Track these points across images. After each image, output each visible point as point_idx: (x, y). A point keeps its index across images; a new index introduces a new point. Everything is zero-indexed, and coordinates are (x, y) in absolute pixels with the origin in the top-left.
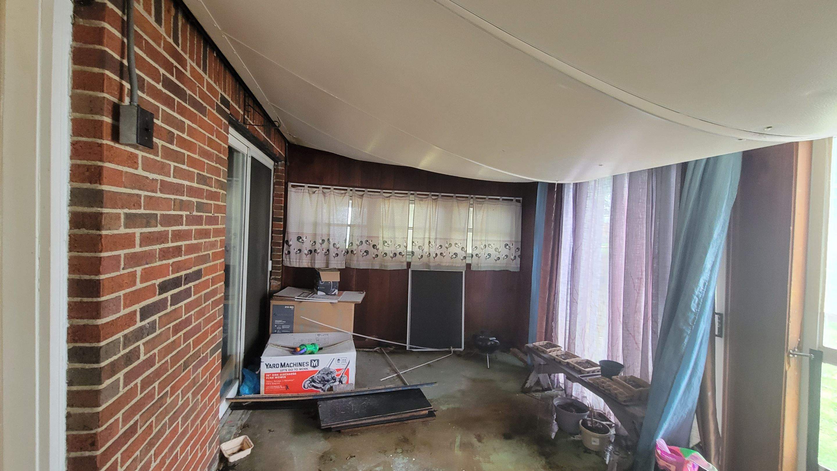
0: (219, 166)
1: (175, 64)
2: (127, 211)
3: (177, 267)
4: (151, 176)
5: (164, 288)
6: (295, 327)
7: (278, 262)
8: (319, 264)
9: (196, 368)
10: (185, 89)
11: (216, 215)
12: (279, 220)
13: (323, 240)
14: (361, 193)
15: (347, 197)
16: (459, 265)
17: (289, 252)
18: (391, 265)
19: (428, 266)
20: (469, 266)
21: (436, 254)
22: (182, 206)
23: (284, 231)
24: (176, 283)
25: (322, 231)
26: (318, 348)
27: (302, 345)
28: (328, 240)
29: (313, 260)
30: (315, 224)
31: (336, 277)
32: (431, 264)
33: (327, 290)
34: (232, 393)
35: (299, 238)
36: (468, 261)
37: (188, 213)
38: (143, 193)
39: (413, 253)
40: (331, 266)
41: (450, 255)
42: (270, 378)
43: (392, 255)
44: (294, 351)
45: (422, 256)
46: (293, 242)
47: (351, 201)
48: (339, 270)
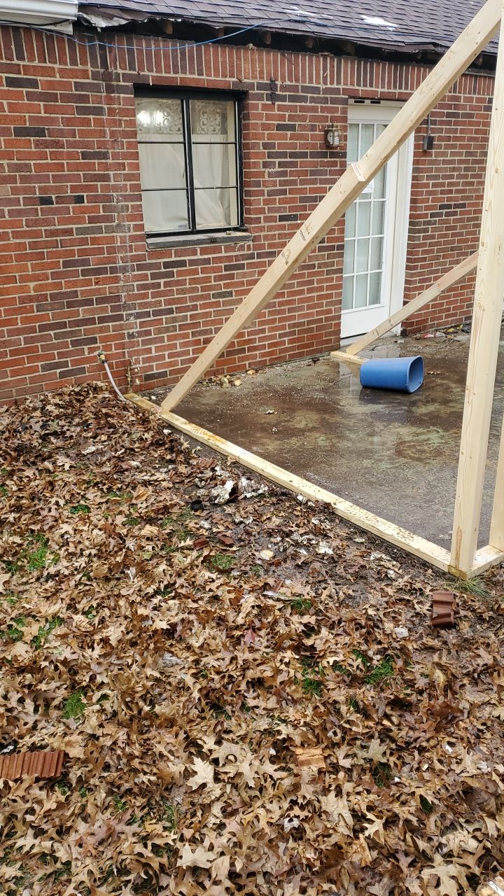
1: (453, 103)
3: (449, 199)
5: (442, 207)
10: (459, 111)
22: (454, 169)
24: (449, 207)
37: (458, 173)
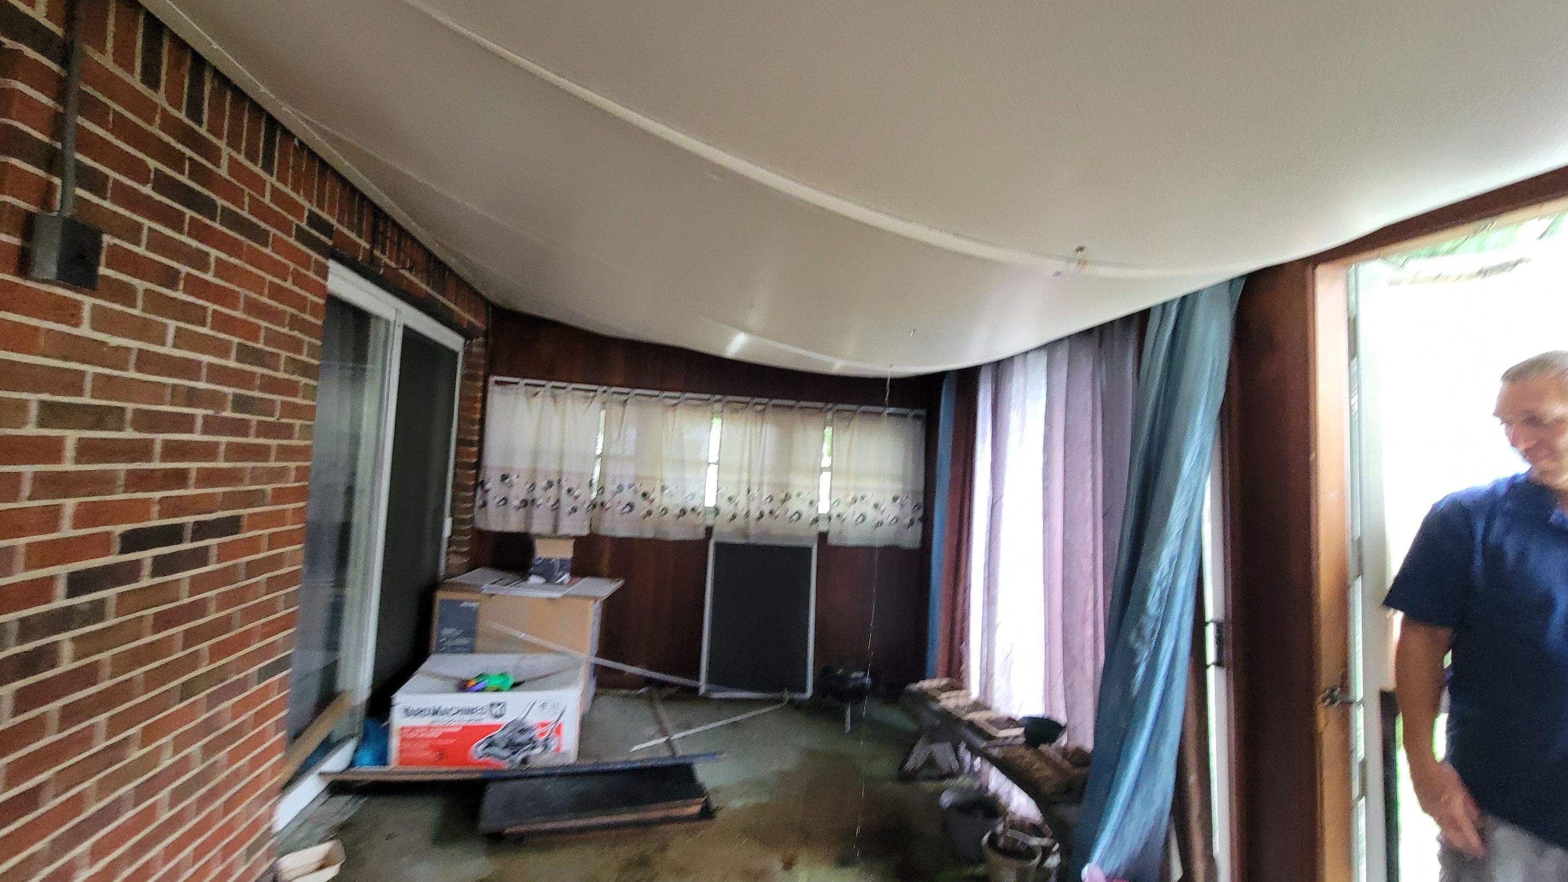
0: (300, 335)
1: (188, 152)
2: (46, 397)
3: (174, 507)
4: (115, 341)
5: (132, 541)
6: (479, 643)
7: (463, 522)
8: (540, 525)
9: (214, 700)
10: (213, 196)
11: (284, 420)
12: (471, 444)
13: (550, 484)
14: (624, 398)
15: (596, 404)
16: (806, 535)
17: (484, 504)
18: (676, 532)
19: (746, 536)
20: (823, 536)
21: (761, 515)
22: (192, 398)
23: (478, 465)
24: (172, 535)
25: (548, 465)
26: (511, 682)
27: (481, 675)
28: (559, 481)
29: (528, 518)
30: (536, 454)
31: (566, 551)
32: (752, 532)
33: (548, 572)
34: (336, 762)
35: (504, 477)
36: (823, 527)
37: (210, 412)
38: (90, 369)
39: (717, 510)
40: (562, 532)
41: (789, 514)
42: (408, 736)
43: (677, 512)
44: (463, 686)
45: (734, 517)
46: (493, 484)
47: (603, 413)
48: (575, 537)
